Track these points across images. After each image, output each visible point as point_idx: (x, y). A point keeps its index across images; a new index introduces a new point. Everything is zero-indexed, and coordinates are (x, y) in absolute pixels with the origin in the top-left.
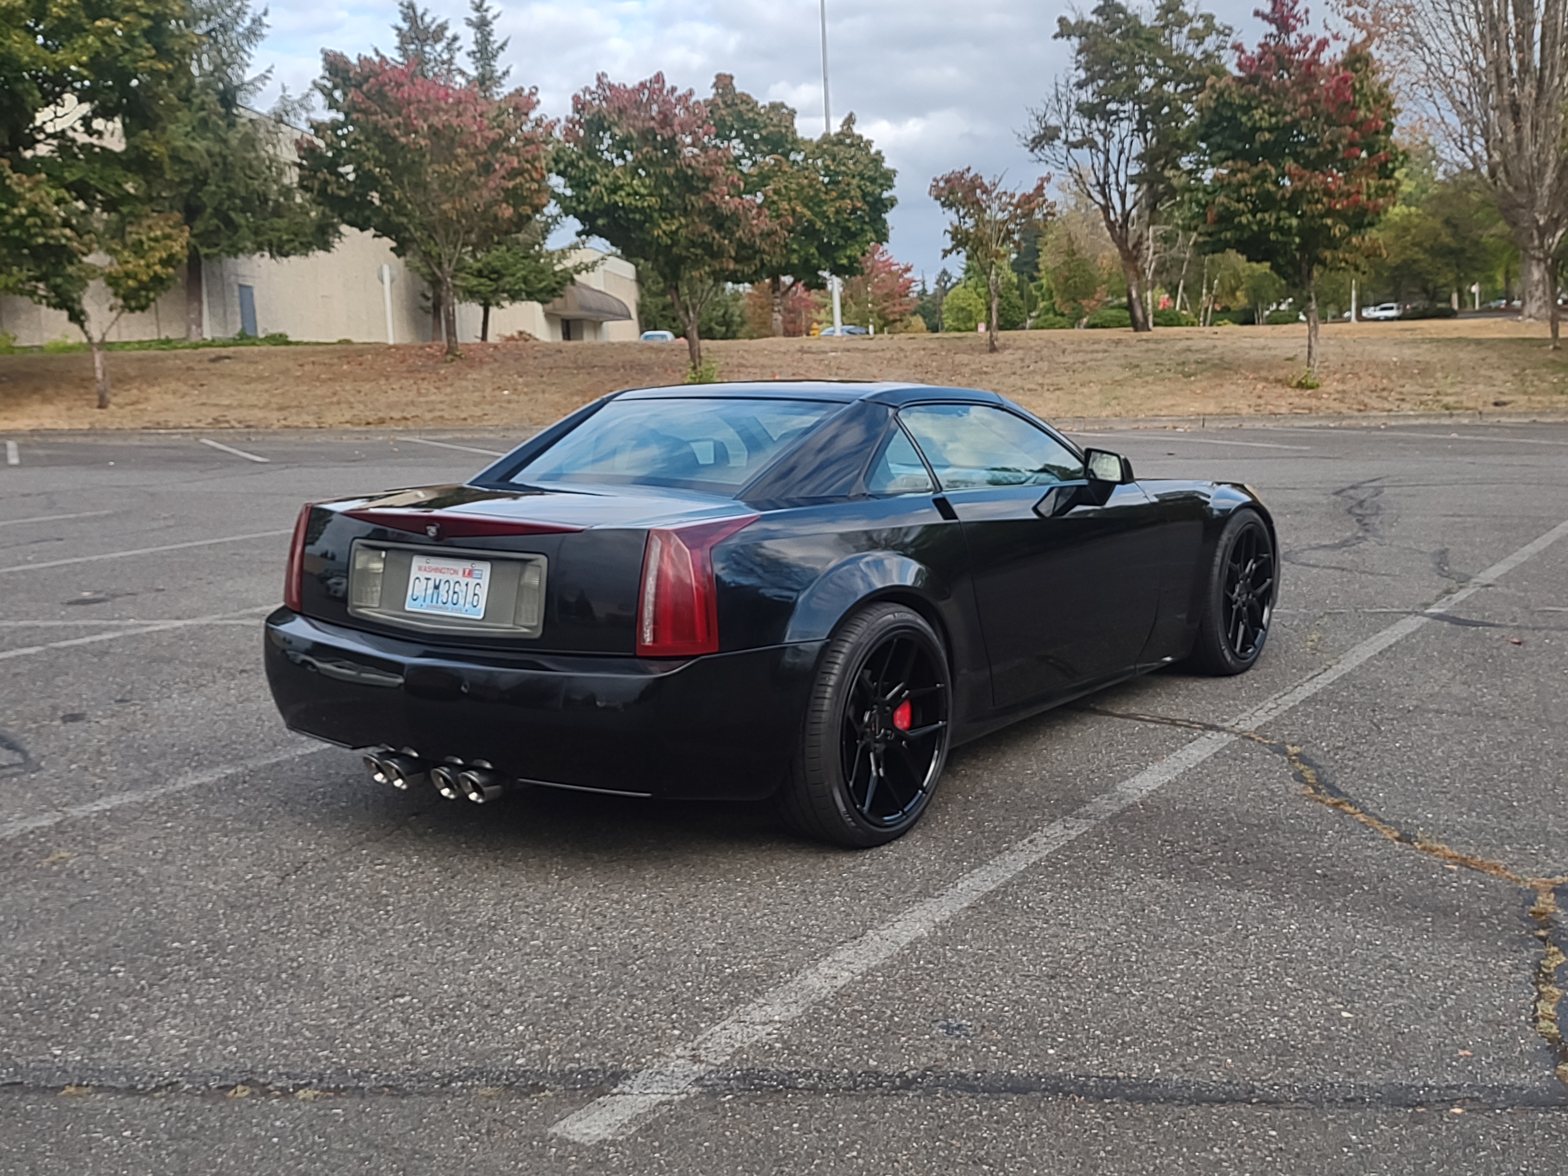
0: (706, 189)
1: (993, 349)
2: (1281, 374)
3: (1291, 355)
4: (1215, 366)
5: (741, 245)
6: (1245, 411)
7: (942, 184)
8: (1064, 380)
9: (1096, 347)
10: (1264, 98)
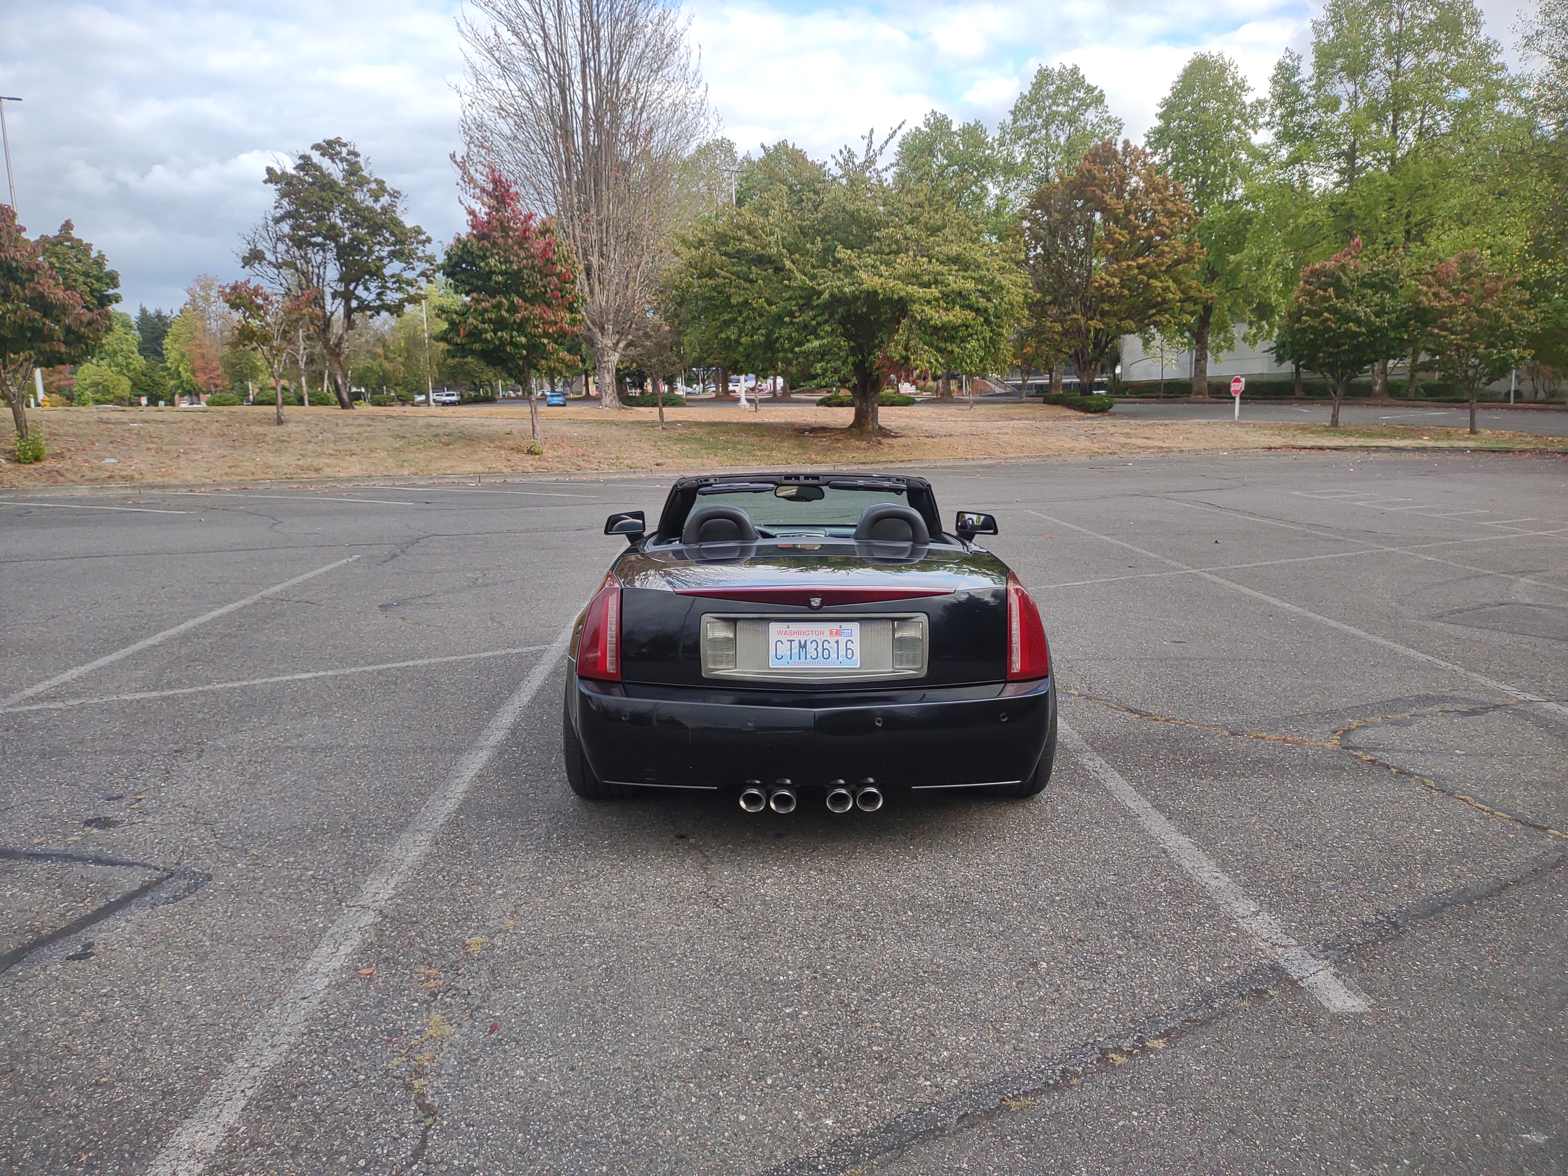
0: (31, 280)
1: (280, 422)
2: (511, 443)
3: (508, 431)
4: (460, 437)
5: (68, 330)
6: (505, 470)
7: (228, 290)
8: (353, 446)
9: (358, 422)
10: (495, 251)
